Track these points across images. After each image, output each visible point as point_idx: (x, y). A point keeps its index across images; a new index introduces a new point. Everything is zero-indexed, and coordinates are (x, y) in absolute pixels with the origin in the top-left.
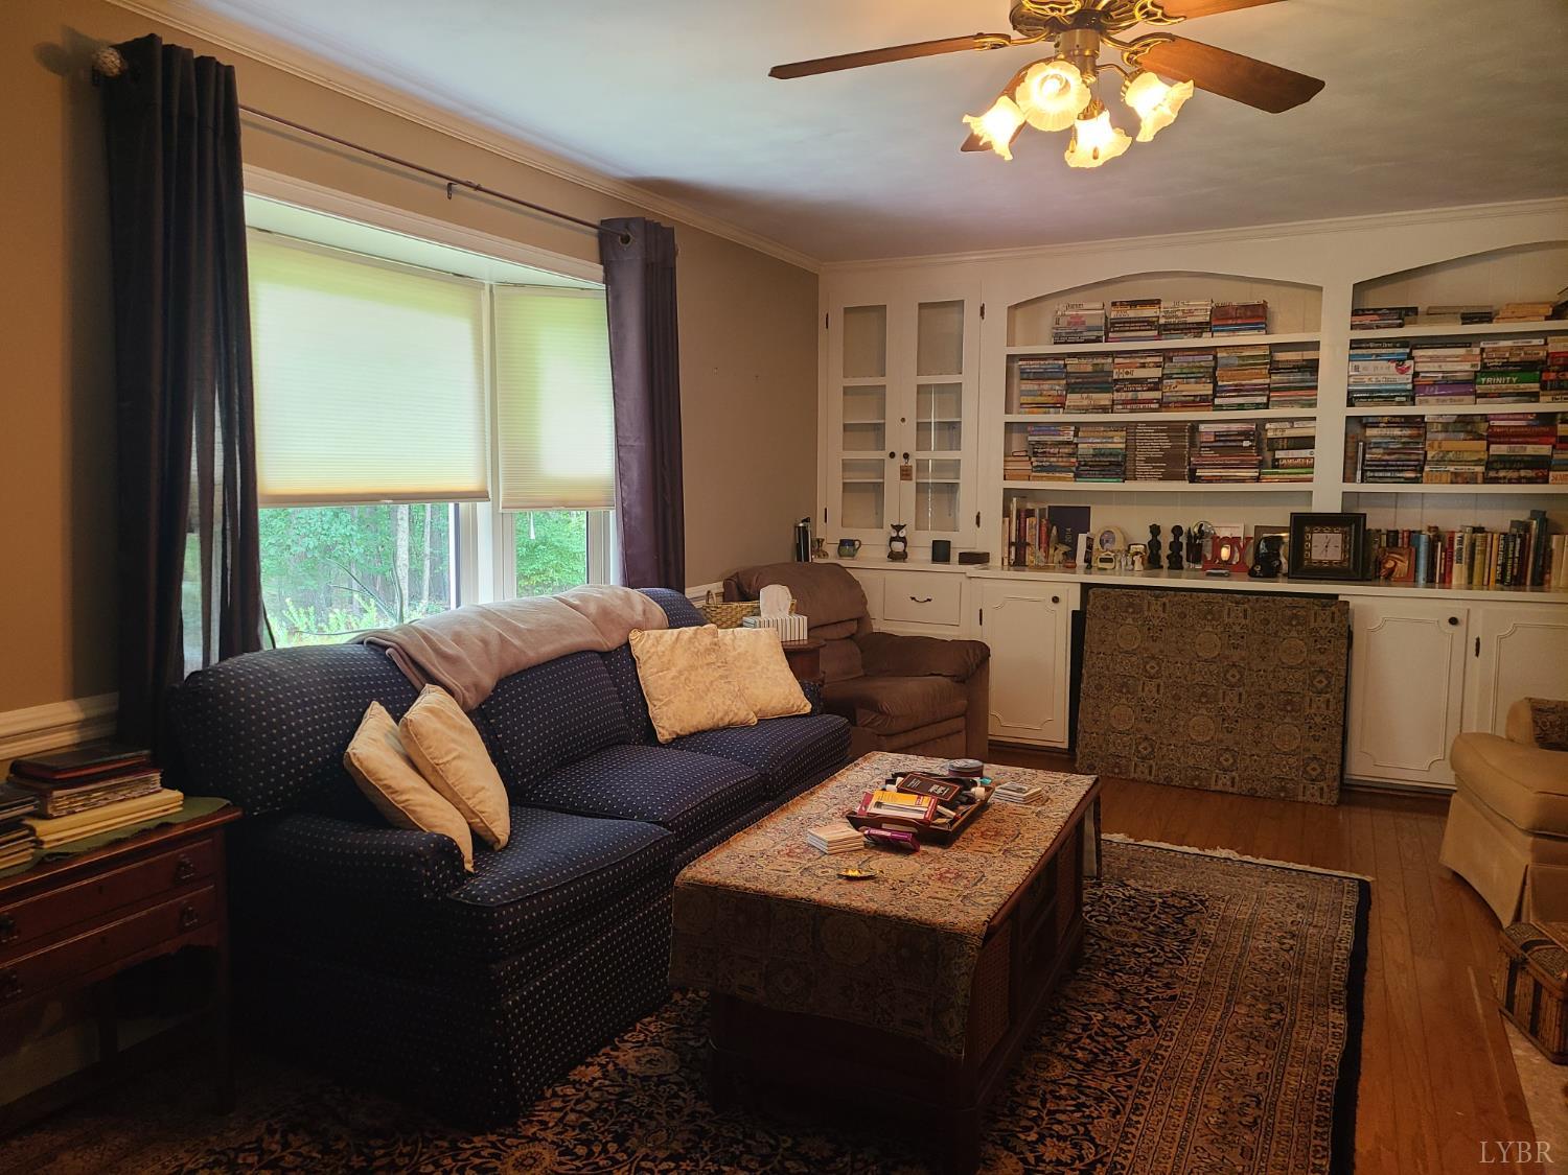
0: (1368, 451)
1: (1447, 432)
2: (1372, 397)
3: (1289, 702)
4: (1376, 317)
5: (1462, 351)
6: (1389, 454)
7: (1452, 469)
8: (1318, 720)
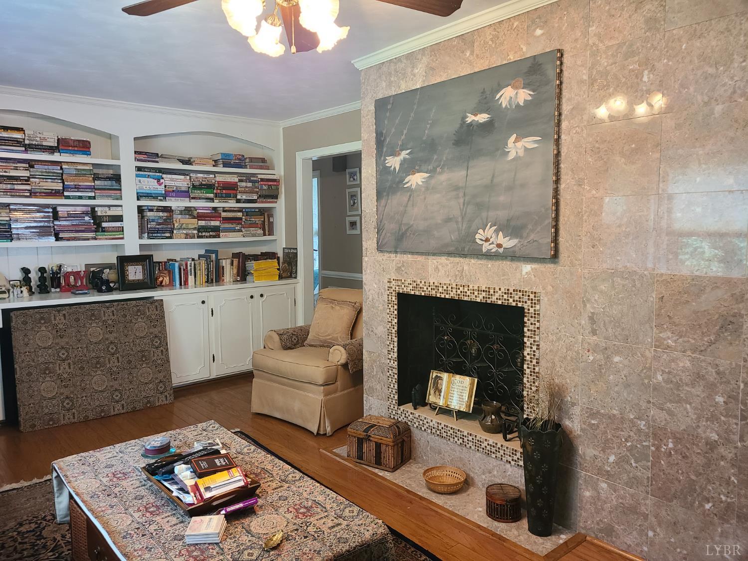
0: (149, 223)
1: (182, 214)
2: (149, 196)
3: (143, 356)
4: (146, 156)
5: (182, 177)
6: (158, 225)
7: (185, 232)
8: (159, 362)
